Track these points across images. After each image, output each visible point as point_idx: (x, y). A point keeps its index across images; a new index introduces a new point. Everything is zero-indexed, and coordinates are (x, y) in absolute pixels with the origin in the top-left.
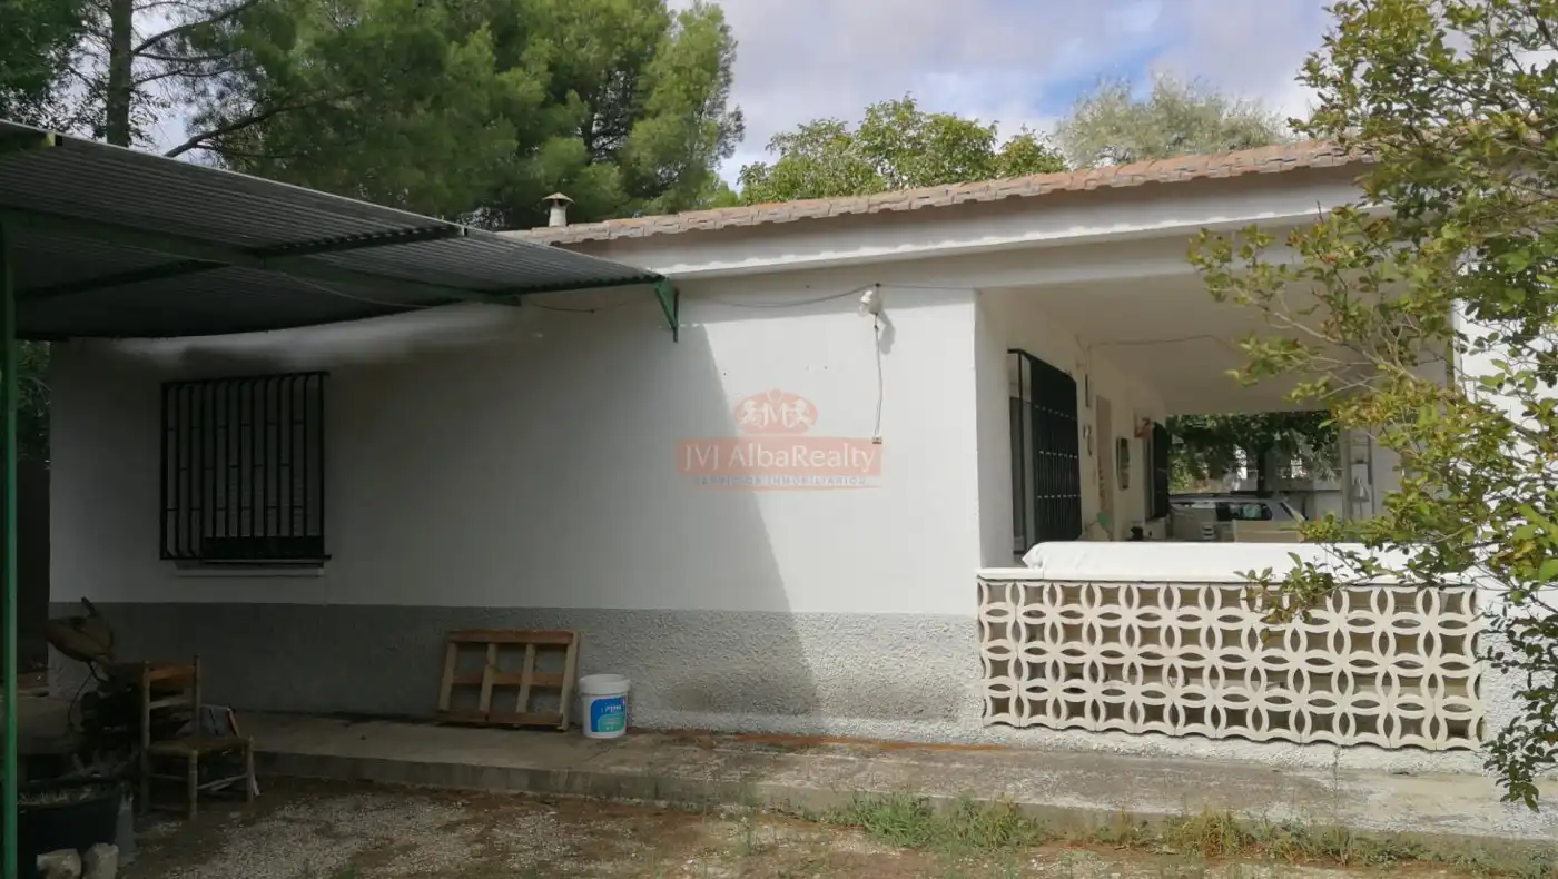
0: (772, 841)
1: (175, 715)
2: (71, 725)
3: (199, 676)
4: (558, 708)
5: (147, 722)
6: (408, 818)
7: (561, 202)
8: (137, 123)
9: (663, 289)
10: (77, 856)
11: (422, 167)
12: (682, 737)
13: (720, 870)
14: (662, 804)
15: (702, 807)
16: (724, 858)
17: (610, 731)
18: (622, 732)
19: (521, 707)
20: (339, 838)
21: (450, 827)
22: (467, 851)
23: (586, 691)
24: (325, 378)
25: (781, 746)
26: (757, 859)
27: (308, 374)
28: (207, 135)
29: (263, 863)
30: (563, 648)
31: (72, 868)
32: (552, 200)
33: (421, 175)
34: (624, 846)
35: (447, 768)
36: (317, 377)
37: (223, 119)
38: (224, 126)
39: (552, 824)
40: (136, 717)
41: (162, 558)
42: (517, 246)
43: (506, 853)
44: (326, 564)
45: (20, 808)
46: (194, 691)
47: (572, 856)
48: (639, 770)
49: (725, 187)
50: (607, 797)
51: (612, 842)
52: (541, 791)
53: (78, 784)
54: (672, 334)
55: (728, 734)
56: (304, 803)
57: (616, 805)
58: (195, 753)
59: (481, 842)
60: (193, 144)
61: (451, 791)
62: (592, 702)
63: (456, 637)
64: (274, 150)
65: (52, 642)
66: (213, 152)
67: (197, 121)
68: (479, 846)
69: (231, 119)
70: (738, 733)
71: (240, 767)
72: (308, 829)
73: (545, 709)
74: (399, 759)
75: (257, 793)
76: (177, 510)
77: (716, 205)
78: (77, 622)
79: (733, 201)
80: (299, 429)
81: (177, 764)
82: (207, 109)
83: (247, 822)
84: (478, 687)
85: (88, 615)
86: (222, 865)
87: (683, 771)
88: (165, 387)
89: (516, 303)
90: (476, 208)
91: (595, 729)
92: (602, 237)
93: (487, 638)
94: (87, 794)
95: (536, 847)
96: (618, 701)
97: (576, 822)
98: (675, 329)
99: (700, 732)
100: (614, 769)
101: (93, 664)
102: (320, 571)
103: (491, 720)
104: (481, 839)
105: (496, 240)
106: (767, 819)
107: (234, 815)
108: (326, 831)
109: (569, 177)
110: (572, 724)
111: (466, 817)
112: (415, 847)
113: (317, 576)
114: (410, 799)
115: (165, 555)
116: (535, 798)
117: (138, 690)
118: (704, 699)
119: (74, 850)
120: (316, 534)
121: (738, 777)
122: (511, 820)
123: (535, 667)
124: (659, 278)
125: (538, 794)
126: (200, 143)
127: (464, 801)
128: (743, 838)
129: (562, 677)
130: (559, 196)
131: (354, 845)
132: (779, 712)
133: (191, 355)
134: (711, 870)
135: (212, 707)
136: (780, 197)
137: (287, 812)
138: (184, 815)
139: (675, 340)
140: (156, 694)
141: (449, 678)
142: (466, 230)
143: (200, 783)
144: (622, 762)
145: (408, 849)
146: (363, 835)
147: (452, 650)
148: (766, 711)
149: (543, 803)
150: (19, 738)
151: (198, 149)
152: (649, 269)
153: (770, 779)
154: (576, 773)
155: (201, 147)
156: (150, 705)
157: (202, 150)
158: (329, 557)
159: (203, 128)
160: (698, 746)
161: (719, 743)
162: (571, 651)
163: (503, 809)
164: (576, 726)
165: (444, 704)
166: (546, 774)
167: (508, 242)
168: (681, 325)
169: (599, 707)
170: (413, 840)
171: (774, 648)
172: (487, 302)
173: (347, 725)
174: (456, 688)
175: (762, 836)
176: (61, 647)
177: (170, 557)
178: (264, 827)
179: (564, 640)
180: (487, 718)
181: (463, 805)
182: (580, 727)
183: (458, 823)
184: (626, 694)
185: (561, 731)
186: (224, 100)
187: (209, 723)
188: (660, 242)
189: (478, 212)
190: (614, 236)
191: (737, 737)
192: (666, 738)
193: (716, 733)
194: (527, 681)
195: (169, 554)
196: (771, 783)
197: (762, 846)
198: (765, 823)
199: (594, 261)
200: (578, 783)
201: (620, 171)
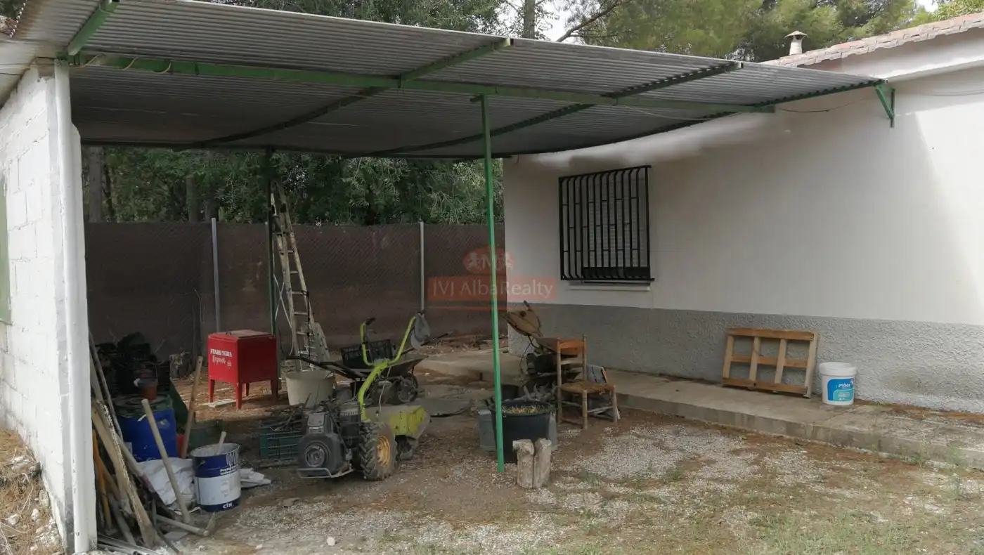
0: (977, 492)
1: (573, 369)
2: (521, 370)
3: (585, 348)
4: (804, 382)
5: (560, 372)
6: (709, 443)
7: (798, 37)
8: (542, 30)
9: (883, 90)
10: (532, 444)
11: (701, 27)
12: (898, 409)
13: (935, 508)
14: (884, 455)
15: (917, 461)
16: (936, 498)
17: (842, 399)
18: (850, 402)
19: (778, 380)
20: (668, 450)
21: (736, 452)
22: (748, 470)
23: (823, 373)
24: (648, 169)
25: (980, 424)
26: (965, 504)
27: (639, 168)
28: (576, 28)
29: (625, 460)
30: (807, 343)
31: (530, 451)
32: (792, 36)
33: (701, 32)
34: (856, 480)
35: (731, 415)
36: (644, 169)
37: (584, 17)
38: (585, 22)
39: (804, 459)
40: (554, 369)
41: (562, 279)
42: (776, 71)
43: (775, 474)
44: (652, 283)
45: (503, 414)
46: (583, 357)
47: (820, 482)
48: (865, 430)
49: (923, 10)
50: (842, 445)
51: (848, 476)
52: (795, 438)
53: (528, 403)
54: (889, 121)
55: (933, 410)
56: (646, 426)
57: (849, 451)
58: (586, 391)
59: (758, 464)
60: (568, 35)
61: (734, 429)
62: (828, 381)
63: (733, 333)
64: (612, 32)
65: (510, 323)
66: (579, 38)
67: (570, 20)
68: (756, 467)
69: (589, 16)
70: (942, 411)
71: (610, 401)
72: (650, 442)
73: (794, 382)
74: (700, 405)
75: (619, 418)
76: (569, 251)
77: (916, 24)
78: (522, 314)
79: (930, 19)
80: (634, 201)
81: (577, 397)
82: (575, 12)
83: (616, 435)
84: (748, 365)
85: (527, 311)
86: (603, 458)
87: (900, 434)
88: (561, 180)
89: (772, 111)
90: (734, 51)
91: (830, 398)
92: (836, 57)
93: (753, 334)
94: (533, 410)
95: (794, 473)
96: (847, 381)
97: (821, 460)
98: (891, 118)
99: (911, 407)
100: (848, 428)
101: (531, 338)
102: (648, 288)
103: (757, 387)
104: (756, 462)
105: (762, 68)
106: (970, 475)
107: (608, 429)
108: (660, 445)
109: (800, 19)
110: (813, 393)
111: (744, 447)
112: (714, 462)
113: (646, 291)
114: (708, 431)
115: (563, 277)
116: (789, 440)
117: (555, 353)
118: (914, 385)
119: (530, 440)
120: (646, 266)
121: (945, 442)
122: (775, 452)
123: (787, 354)
124: (880, 81)
125: (793, 438)
126: (572, 34)
127: (743, 436)
128: (953, 487)
129: (806, 363)
130: (797, 33)
131: (678, 456)
132: (978, 398)
133: (574, 161)
134: (927, 507)
135: (595, 366)
136: (971, 9)
137: (637, 431)
138: (582, 427)
139: (892, 125)
140: (564, 357)
141: (729, 358)
142: (742, 64)
143: (589, 408)
144: (852, 423)
145: (710, 462)
146: (682, 450)
147: (730, 341)
148: (966, 396)
149: (797, 444)
150: (502, 375)
151: (571, 38)
152: (872, 76)
153: (972, 446)
154: (818, 427)
155: (573, 36)
156: (561, 363)
157: (573, 38)
158: (653, 279)
159: (573, 23)
160: (911, 417)
161: (927, 416)
162: (813, 345)
163: (768, 444)
164: (817, 395)
165: (726, 373)
166: (798, 426)
167: (769, 69)
168: (897, 115)
169: (833, 384)
170: (713, 457)
171: (973, 351)
172: (752, 111)
173: (667, 382)
174: (733, 364)
175: (968, 487)
176: (516, 327)
177: (566, 278)
178: (624, 438)
179: (807, 338)
180: (755, 384)
181: (743, 439)
182: (820, 396)
183: (741, 450)
184: (853, 377)
185: (807, 398)
186: (584, 5)
187: (592, 375)
188: (881, 55)
189: (736, 53)
190: (844, 56)
191: (941, 414)
192: (883, 409)
193: (924, 409)
194: (781, 363)
195: (565, 276)
196: (972, 449)
197: (967, 494)
198: (969, 478)
199: (829, 75)
200: (821, 434)
201: (837, 9)
